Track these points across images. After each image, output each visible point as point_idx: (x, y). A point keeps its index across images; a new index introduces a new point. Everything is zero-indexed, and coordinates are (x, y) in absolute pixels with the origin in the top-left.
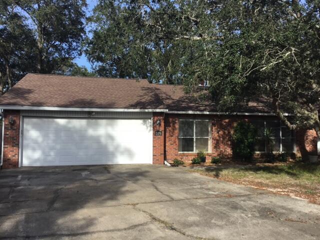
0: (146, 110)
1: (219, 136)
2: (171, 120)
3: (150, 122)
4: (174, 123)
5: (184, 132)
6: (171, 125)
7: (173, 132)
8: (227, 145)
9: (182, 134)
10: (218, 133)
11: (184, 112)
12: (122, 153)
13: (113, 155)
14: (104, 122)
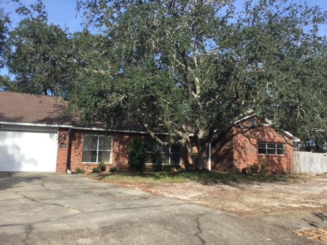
0: (53, 126)
1: (119, 150)
2: (77, 135)
3: (56, 135)
4: (80, 138)
6: (77, 139)
7: (78, 146)
8: (126, 157)
9: (86, 147)
10: (119, 147)
11: (89, 129)
12: (27, 162)
13: (19, 165)
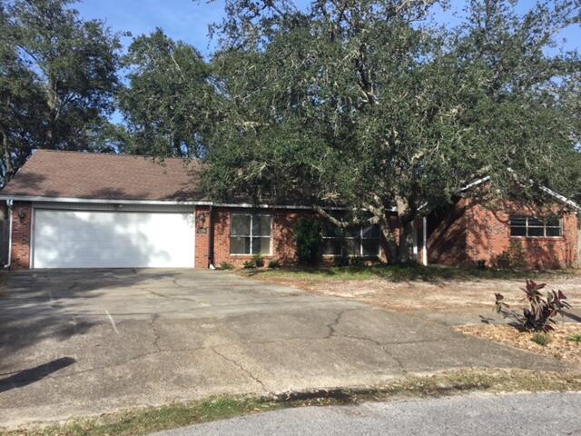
0: (186, 203)
1: (282, 235)
2: (220, 214)
3: (192, 216)
4: (225, 218)
5: (237, 230)
6: (221, 220)
7: (223, 230)
8: (293, 245)
9: (235, 232)
10: (281, 231)
11: (236, 205)
12: (157, 255)
13: (146, 258)
14: (134, 216)
